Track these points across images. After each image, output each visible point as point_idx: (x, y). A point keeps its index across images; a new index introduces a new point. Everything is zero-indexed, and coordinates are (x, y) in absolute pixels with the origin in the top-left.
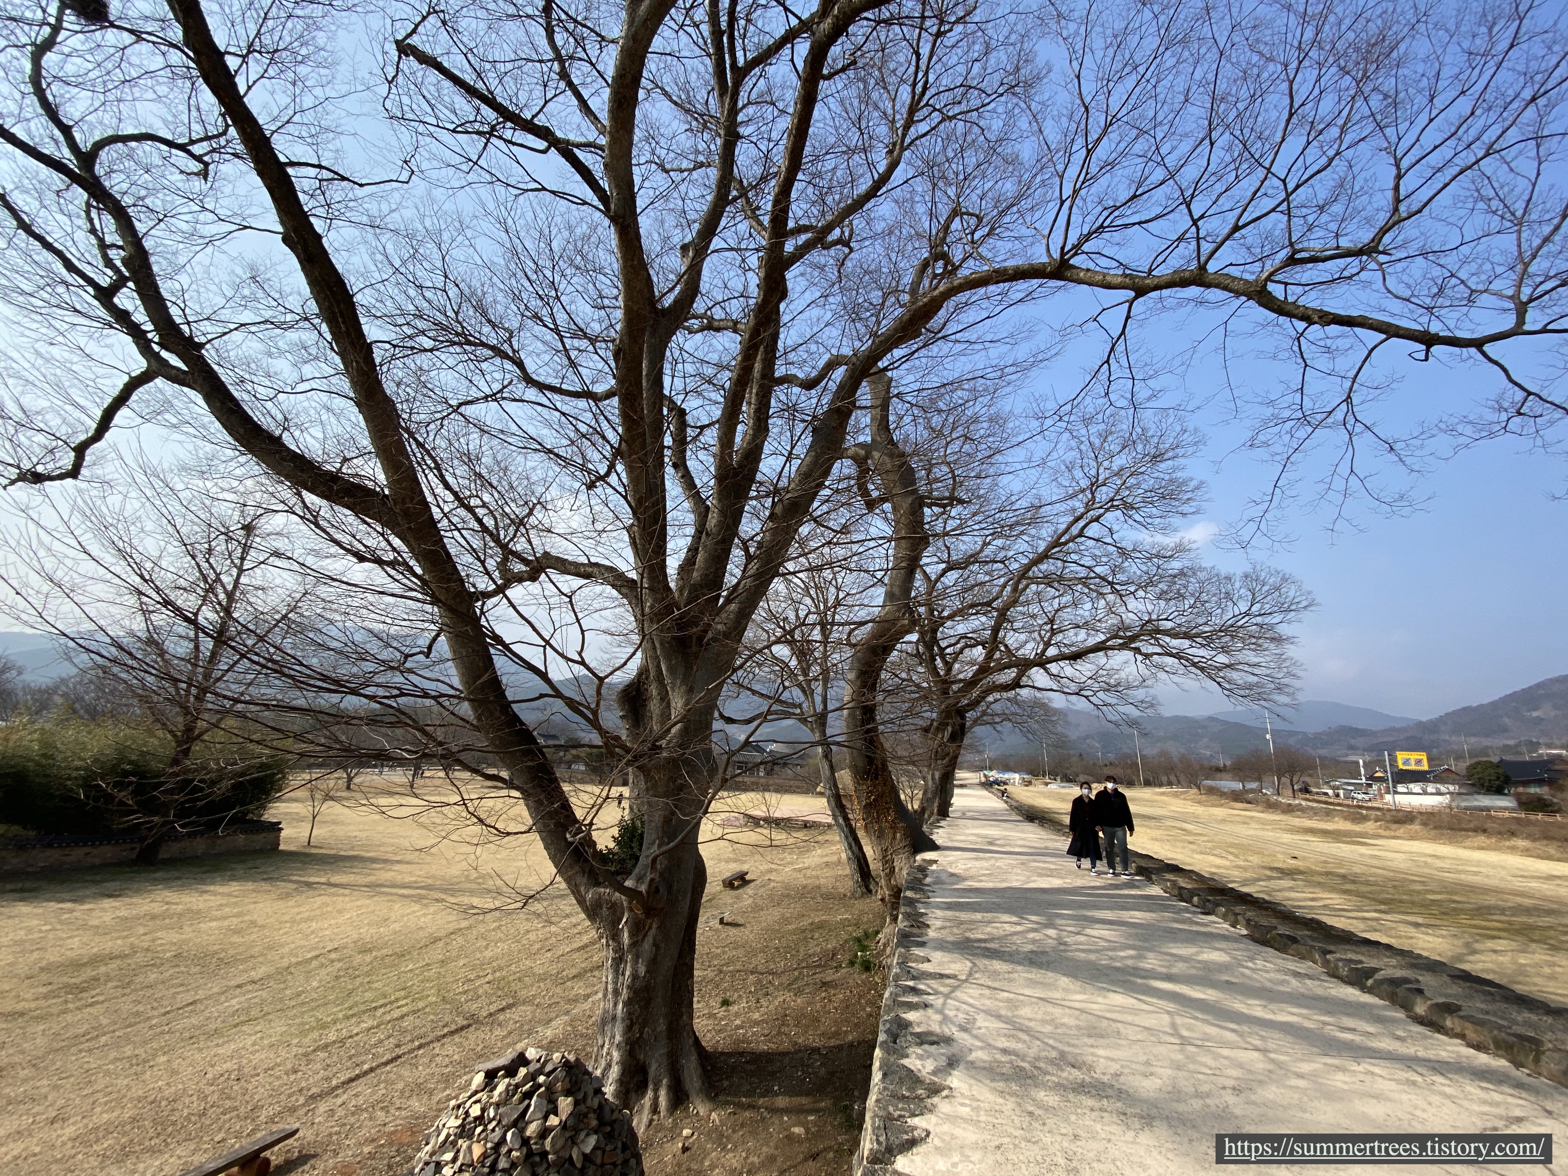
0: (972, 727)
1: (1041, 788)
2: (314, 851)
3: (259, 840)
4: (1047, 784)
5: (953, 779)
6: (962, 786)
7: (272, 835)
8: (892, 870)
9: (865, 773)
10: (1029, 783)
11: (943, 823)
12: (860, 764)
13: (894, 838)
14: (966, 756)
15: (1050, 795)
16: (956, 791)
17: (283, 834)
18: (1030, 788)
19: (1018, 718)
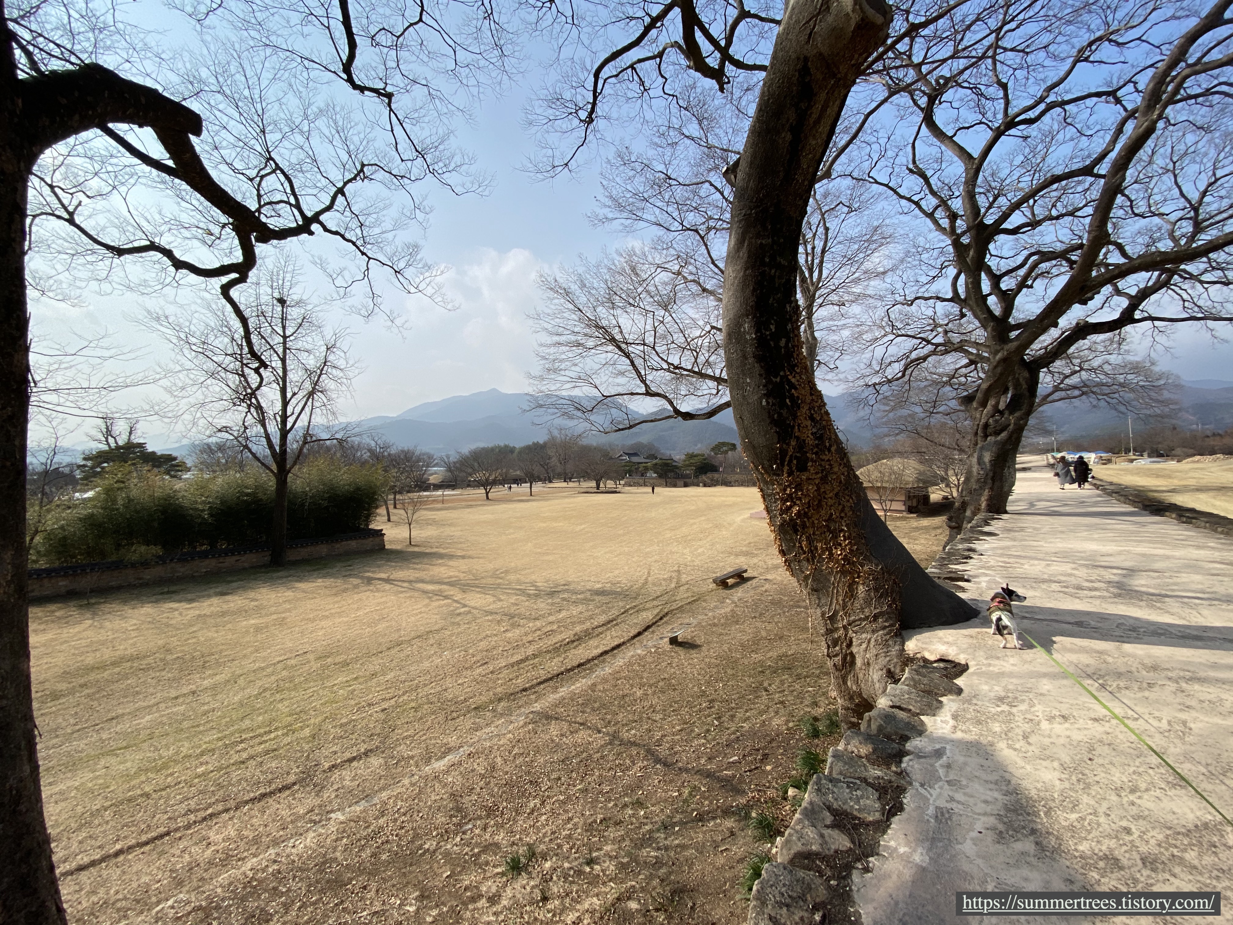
0: (1040, 405)
1: (1125, 465)
2: (416, 549)
3: (369, 543)
4: (1132, 461)
5: (1014, 462)
6: (1024, 469)
7: (377, 540)
8: (849, 661)
9: (773, 459)
10: (1109, 461)
11: (995, 526)
12: (760, 441)
13: (851, 594)
14: (1029, 438)
15: (1139, 472)
16: (1019, 475)
17: (386, 538)
18: (1109, 466)
19: (1106, 390)
